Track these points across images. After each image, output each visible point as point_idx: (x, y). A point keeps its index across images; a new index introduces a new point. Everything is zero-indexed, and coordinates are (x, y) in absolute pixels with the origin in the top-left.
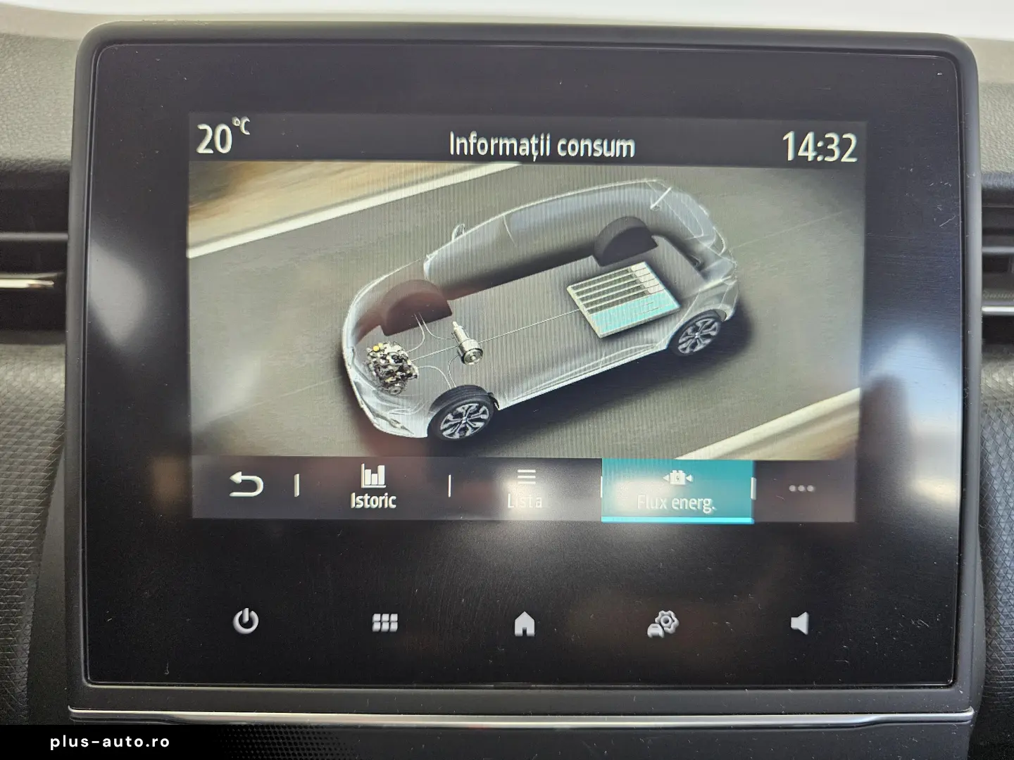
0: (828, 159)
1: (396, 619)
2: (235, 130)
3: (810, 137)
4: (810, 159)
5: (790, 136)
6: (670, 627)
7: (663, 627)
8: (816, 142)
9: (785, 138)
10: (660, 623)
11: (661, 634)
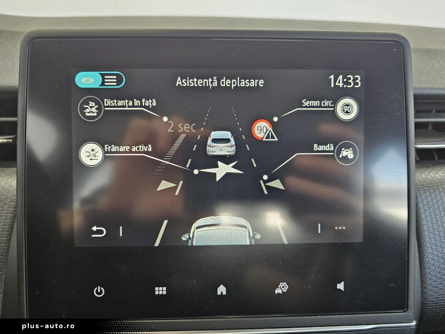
0: (349, 86)
1: (165, 289)
3: (341, 77)
5: (332, 77)
6: (285, 290)
7: (282, 290)
8: (343, 79)
9: (330, 78)
10: (280, 288)
11: (281, 292)
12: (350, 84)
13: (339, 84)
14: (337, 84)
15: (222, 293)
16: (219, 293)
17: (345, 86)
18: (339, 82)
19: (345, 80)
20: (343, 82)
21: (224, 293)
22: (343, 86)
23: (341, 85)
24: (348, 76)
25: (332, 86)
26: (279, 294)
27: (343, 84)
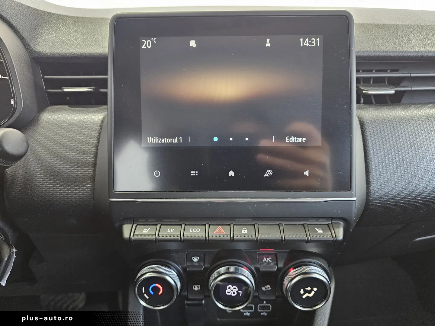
0: (312, 46)
1: (197, 173)
2: (152, 42)
3: (307, 39)
4: (307, 46)
5: (302, 40)
6: (270, 174)
7: (269, 174)
8: (309, 41)
9: (300, 40)
10: (267, 173)
11: (268, 176)
12: (313, 44)
13: (306, 44)
14: (305, 44)
15: (231, 175)
16: (230, 175)
17: (310, 45)
18: (306, 43)
19: (310, 41)
20: (309, 43)
21: (233, 175)
22: (309, 45)
23: (307, 44)
24: (312, 39)
25: (302, 45)
26: (266, 177)
27: (309, 44)
